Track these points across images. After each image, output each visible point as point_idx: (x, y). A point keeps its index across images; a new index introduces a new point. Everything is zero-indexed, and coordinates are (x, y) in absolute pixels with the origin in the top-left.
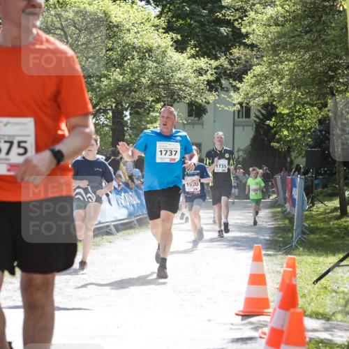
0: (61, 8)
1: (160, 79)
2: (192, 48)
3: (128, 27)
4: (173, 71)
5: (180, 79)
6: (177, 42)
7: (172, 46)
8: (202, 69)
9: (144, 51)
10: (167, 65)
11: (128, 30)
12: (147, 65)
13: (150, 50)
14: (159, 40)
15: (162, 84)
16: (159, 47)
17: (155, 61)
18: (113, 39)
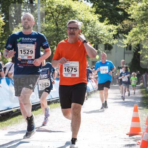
0: (51, 4)
1: (93, 34)
2: (106, 21)
3: (79, 12)
4: (98, 31)
5: (101, 34)
6: (100, 18)
7: (98, 20)
8: (111, 29)
9: (86, 22)
10: (96, 28)
11: (79, 13)
12: (87, 28)
13: (88, 22)
14: (92, 17)
15: (94, 36)
16: (92, 20)
17: (91, 26)
18: (73, 17)
